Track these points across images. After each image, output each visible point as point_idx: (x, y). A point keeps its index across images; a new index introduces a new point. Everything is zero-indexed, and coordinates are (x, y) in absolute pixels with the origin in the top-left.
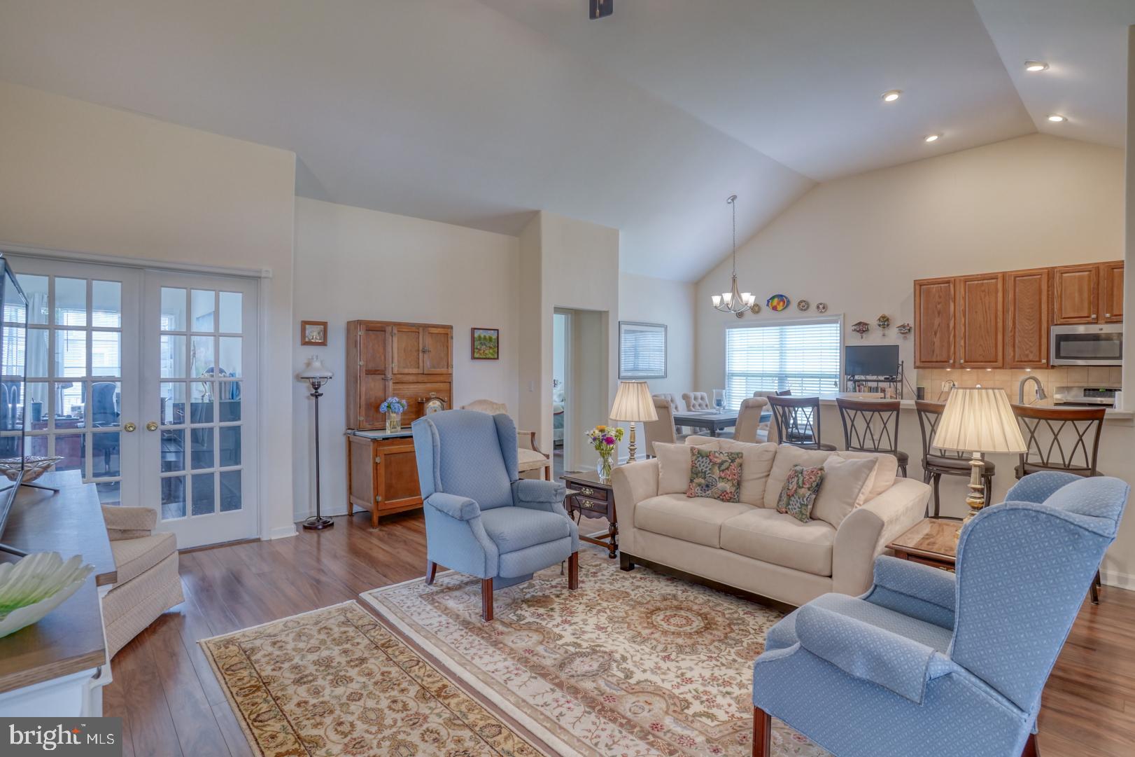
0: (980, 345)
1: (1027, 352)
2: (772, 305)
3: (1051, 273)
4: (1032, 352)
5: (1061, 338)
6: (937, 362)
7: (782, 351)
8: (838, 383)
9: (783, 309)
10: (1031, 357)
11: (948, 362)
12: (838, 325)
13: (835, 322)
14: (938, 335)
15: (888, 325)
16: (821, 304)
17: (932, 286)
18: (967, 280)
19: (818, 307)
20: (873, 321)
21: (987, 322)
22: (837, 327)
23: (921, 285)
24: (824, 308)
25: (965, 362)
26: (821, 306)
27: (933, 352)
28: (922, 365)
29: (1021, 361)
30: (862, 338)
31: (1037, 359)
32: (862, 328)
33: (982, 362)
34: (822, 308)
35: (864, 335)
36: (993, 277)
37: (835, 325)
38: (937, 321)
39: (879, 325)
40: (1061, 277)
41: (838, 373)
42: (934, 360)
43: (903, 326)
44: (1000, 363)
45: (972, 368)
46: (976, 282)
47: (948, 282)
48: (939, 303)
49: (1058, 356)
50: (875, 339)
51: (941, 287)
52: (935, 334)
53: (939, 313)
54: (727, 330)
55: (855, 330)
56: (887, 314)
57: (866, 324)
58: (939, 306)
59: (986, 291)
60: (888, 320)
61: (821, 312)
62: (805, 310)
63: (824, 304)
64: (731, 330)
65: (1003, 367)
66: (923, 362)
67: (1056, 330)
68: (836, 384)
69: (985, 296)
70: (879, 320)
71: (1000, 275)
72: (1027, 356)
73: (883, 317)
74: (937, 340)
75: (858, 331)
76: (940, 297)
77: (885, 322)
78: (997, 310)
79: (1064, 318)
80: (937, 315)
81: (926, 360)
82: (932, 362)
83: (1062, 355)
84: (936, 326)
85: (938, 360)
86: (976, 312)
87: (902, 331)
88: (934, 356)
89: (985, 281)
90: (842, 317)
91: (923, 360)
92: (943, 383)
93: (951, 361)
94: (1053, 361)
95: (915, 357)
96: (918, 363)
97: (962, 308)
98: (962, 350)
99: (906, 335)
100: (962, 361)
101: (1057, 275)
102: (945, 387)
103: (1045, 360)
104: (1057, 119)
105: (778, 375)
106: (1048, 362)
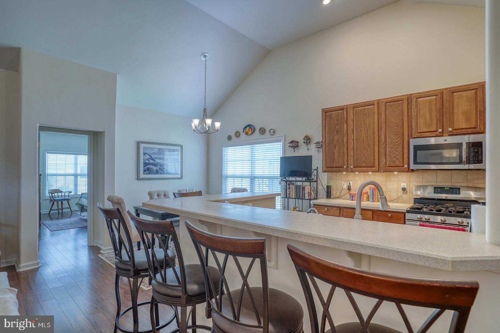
0: (364, 155)
1: (395, 159)
2: (245, 131)
3: (409, 99)
4: (397, 159)
5: (417, 148)
6: (336, 167)
7: (252, 161)
9: (252, 134)
10: (397, 163)
11: (343, 167)
12: (281, 143)
13: (280, 141)
14: (337, 147)
15: (309, 142)
16: (272, 129)
17: (333, 112)
18: (355, 106)
19: (270, 132)
20: (300, 140)
21: (368, 137)
22: (281, 145)
23: (326, 113)
24: (273, 132)
25: (354, 167)
26: (272, 131)
27: (334, 160)
28: (327, 169)
29: (391, 167)
30: (294, 151)
31: (401, 165)
32: (294, 145)
33: (365, 167)
35: (295, 149)
37: (279, 143)
38: (336, 138)
39: (304, 142)
40: (417, 102)
42: (335, 166)
43: (318, 142)
44: (376, 168)
45: (359, 172)
46: (360, 108)
47: (343, 109)
48: (337, 125)
49: (415, 162)
50: (302, 152)
51: (338, 112)
52: (335, 147)
53: (337, 132)
54: (223, 148)
56: (309, 134)
57: (297, 142)
58: (337, 127)
59: (367, 114)
60: (309, 139)
61: (272, 135)
62: (263, 134)
63: (274, 130)
64: (225, 148)
65: (378, 171)
66: (328, 167)
67: (414, 142)
69: (366, 118)
70: (304, 139)
71: (375, 102)
72: (394, 162)
73: (306, 137)
74: (336, 151)
75: (291, 147)
76: (338, 120)
77: (307, 140)
78: (374, 128)
79: (419, 133)
80: (336, 133)
81: (330, 166)
82: (333, 167)
83: (418, 161)
84: (335, 141)
85: (337, 166)
86: (361, 130)
87: (318, 146)
88: (335, 163)
89: (366, 107)
90: (283, 137)
91: (328, 166)
92: (343, 183)
93: (345, 167)
94: (412, 167)
95: (323, 163)
96: (324, 169)
97: (352, 127)
98: (352, 159)
99: (318, 149)
100: (352, 167)
101: (414, 100)
102: (344, 185)
103: (406, 166)
105: (250, 177)
106: (409, 167)
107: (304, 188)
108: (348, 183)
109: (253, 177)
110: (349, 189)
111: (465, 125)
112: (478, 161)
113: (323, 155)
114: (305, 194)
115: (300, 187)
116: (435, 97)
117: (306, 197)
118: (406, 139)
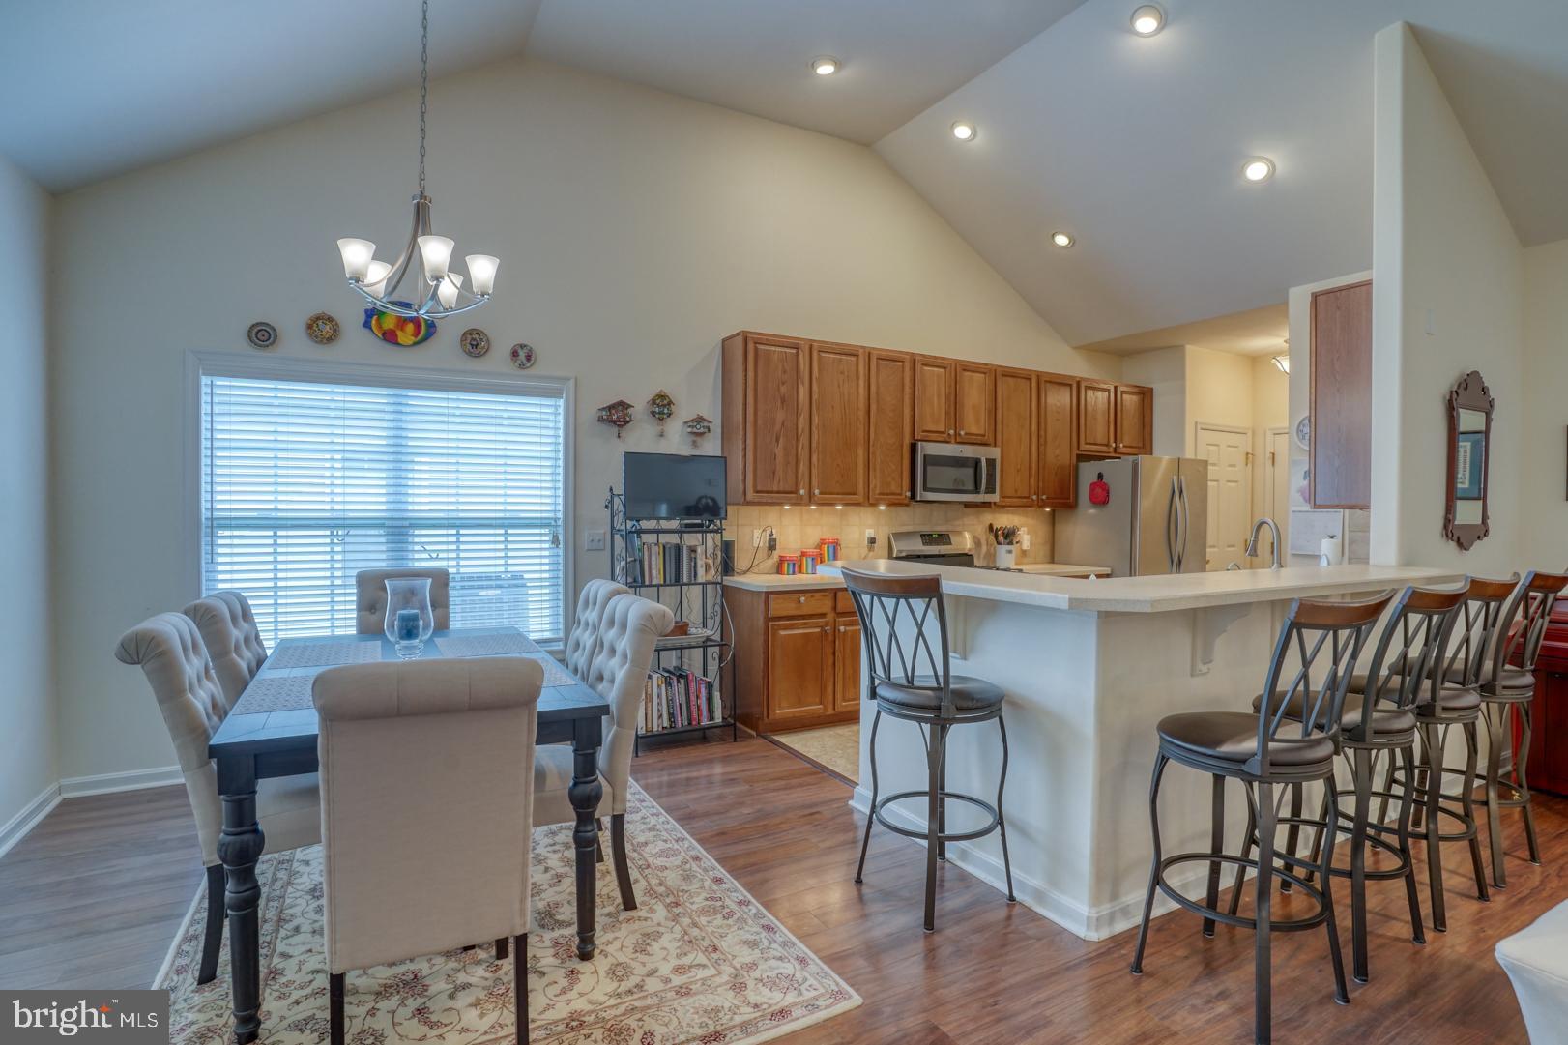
0: (838, 465)
1: (888, 480)
2: (380, 326)
3: (915, 362)
4: (893, 480)
5: (930, 461)
6: (778, 492)
7: (397, 453)
8: (561, 538)
9: (415, 344)
10: (894, 488)
11: (796, 492)
12: (561, 402)
13: (555, 394)
14: (782, 441)
15: (669, 415)
16: (522, 346)
17: (773, 348)
18: (826, 348)
19: (515, 354)
20: (639, 402)
21: (844, 425)
22: (556, 407)
23: (756, 343)
24: (528, 358)
25: (821, 493)
26: (522, 354)
27: (774, 473)
28: (754, 497)
29: (883, 494)
30: (619, 436)
31: (899, 491)
32: (617, 416)
33: (838, 494)
34: (523, 356)
36: (851, 352)
37: (553, 402)
38: (780, 416)
39: (653, 413)
40: (922, 371)
41: (560, 515)
42: (775, 489)
43: (700, 420)
44: (860, 498)
45: (819, 504)
46: (832, 356)
47: (797, 348)
48: (783, 383)
49: (925, 489)
50: (643, 438)
51: (785, 353)
52: (778, 441)
53: (783, 401)
55: (601, 420)
56: (668, 390)
57: (627, 407)
58: (783, 389)
59: (845, 374)
60: (670, 403)
61: (522, 366)
62: (480, 355)
63: (531, 350)
64: (219, 381)
65: (863, 503)
66: (758, 492)
67: (922, 449)
68: (555, 541)
69: (844, 382)
70: (654, 402)
71: (861, 351)
72: (888, 485)
73: (662, 396)
74: (779, 451)
75: (613, 421)
76: (785, 372)
77: (662, 407)
78: (858, 409)
79: (924, 431)
80: (779, 404)
81: (765, 489)
82: (772, 492)
83: (929, 486)
84: (778, 427)
85: (781, 489)
86: (833, 407)
87: (695, 430)
88: (776, 482)
89: (844, 357)
90: (572, 383)
91: (759, 488)
92: (757, 533)
93: (802, 492)
94: (920, 494)
95: (745, 481)
96: (751, 495)
97: (815, 397)
98: (814, 471)
99: (698, 439)
100: (817, 492)
101: (918, 366)
102: (758, 538)
103: (908, 494)
104: (962, 132)
105: (387, 523)
106: (913, 496)
107: (693, 550)
108: (768, 532)
109: (407, 523)
110: (772, 546)
111: (974, 430)
112: (991, 490)
113: (745, 456)
114: (695, 567)
115: (678, 548)
116: (943, 370)
117: (702, 577)
118: (907, 440)
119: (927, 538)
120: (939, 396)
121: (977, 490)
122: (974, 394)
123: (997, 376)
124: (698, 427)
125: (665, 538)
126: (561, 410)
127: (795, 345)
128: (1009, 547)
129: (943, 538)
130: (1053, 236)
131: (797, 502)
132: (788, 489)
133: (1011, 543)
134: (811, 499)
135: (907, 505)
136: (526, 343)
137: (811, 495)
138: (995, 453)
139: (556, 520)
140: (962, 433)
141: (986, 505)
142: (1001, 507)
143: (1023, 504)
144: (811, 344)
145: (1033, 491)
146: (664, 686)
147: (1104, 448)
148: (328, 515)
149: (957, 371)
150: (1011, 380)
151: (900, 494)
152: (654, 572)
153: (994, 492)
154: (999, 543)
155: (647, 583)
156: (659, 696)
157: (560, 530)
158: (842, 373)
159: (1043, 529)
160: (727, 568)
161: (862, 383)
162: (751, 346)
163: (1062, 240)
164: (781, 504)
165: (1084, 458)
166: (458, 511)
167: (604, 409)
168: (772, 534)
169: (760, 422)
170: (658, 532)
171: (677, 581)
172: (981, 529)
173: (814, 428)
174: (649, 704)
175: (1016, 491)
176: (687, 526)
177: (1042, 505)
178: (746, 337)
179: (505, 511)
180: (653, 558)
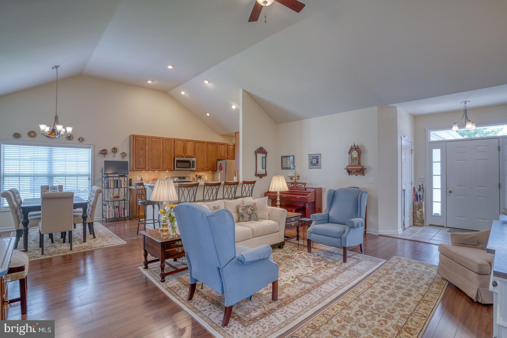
0: (156, 162)
5: (178, 161)
7: (50, 161)
8: (90, 179)
10: (169, 167)
11: (146, 168)
12: (91, 150)
13: (89, 148)
15: (116, 152)
16: (81, 138)
17: (139, 138)
18: (152, 137)
19: (79, 139)
20: (109, 149)
22: (89, 150)
23: (136, 137)
24: (82, 140)
25: (151, 168)
26: (81, 139)
27: (140, 164)
28: (136, 169)
29: (167, 168)
30: (104, 157)
32: (104, 152)
33: (156, 169)
34: (81, 140)
35: (105, 156)
36: (159, 138)
38: (141, 152)
39: (113, 152)
41: (90, 174)
42: (140, 168)
43: (124, 153)
46: (154, 139)
47: (145, 138)
48: (142, 145)
49: (177, 167)
50: (110, 157)
51: (143, 139)
52: (141, 157)
53: (142, 149)
54: (3, 145)
55: (100, 153)
56: (116, 147)
57: (106, 150)
58: (142, 147)
60: (116, 149)
61: (81, 142)
62: (71, 140)
63: (83, 138)
65: (162, 170)
67: (176, 159)
68: (89, 179)
69: (157, 145)
70: (113, 149)
71: (161, 138)
72: (168, 166)
73: (115, 148)
74: (141, 160)
75: (103, 154)
76: (143, 143)
77: (115, 150)
78: (160, 150)
79: (177, 155)
80: (141, 150)
81: (138, 168)
83: (178, 166)
84: (141, 154)
85: (142, 168)
86: (154, 150)
88: (141, 166)
89: (157, 139)
90: (93, 145)
91: (136, 168)
92: (138, 177)
93: (147, 168)
94: (176, 169)
95: (133, 166)
96: (134, 169)
97: (150, 148)
98: (150, 164)
99: (123, 157)
100: (150, 168)
101: (175, 141)
102: (138, 178)
103: (173, 168)
104: (183, 93)
105: (48, 176)
106: (174, 169)
107: (121, 181)
109: (53, 176)
110: (142, 180)
111: (190, 154)
112: (193, 167)
113: (133, 161)
114: (121, 184)
115: (117, 180)
116: (182, 142)
117: (123, 186)
118: (173, 157)
119: (180, 178)
120: (181, 147)
121: (190, 167)
122: (190, 146)
123: (196, 142)
124: (124, 155)
125: (115, 178)
126: (91, 151)
127: (145, 137)
128: (200, 180)
129: (184, 178)
130: (206, 113)
131: (146, 170)
132: (144, 168)
133: (201, 179)
134: (149, 170)
135: (173, 171)
136: (81, 137)
137: (149, 169)
138: (194, 159)
139: (89, 175)
140: (186, 155)
141: (194, 171)
142: (198, 171)
143: (203, 170)
144: (149, 137)
145: (205, 167)
146: (113, 209)
147: (224, 158)
148: (33, 174)
149: (186, 141)
150: (199, 143)
151: (171, 168)
152: (111, 185)
153: (194, 168)
154: (198, 179)
155: (109, 187)
156: (112, 211)
157: (90, 177)
158: (157, 143)
159: (211, 176)
160: (130, 185)
161: (161, 145)
162: (134, 138)
163: (208, 114)
164: (142, 171)
165: (218, 160)
166: (65, 173)
167: (100, 151)
168: (142, 177)
169: (137, 154)
170: (113, 177)
171: (117, 187)
172: (194, 176)
173: (150, 155)
174: (110, 213)
175: (201, 167)
176: (120, 176)
177: (208, 170)
178: (133, 135)
179: (77, 173)
180: (111, 182)
